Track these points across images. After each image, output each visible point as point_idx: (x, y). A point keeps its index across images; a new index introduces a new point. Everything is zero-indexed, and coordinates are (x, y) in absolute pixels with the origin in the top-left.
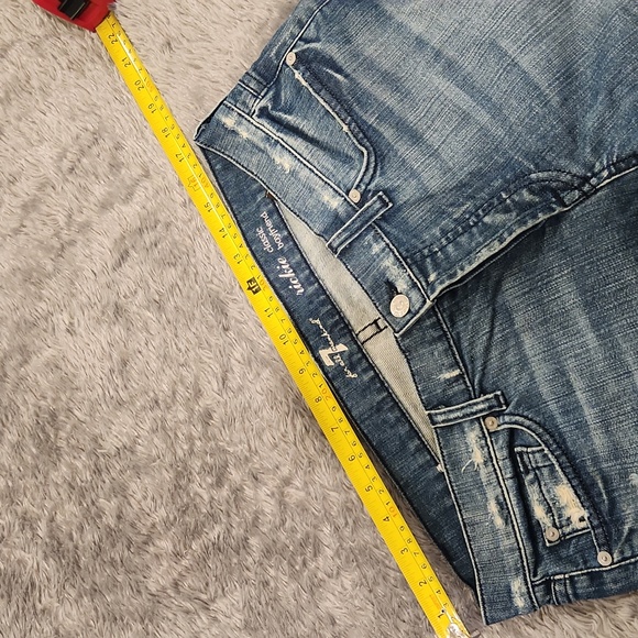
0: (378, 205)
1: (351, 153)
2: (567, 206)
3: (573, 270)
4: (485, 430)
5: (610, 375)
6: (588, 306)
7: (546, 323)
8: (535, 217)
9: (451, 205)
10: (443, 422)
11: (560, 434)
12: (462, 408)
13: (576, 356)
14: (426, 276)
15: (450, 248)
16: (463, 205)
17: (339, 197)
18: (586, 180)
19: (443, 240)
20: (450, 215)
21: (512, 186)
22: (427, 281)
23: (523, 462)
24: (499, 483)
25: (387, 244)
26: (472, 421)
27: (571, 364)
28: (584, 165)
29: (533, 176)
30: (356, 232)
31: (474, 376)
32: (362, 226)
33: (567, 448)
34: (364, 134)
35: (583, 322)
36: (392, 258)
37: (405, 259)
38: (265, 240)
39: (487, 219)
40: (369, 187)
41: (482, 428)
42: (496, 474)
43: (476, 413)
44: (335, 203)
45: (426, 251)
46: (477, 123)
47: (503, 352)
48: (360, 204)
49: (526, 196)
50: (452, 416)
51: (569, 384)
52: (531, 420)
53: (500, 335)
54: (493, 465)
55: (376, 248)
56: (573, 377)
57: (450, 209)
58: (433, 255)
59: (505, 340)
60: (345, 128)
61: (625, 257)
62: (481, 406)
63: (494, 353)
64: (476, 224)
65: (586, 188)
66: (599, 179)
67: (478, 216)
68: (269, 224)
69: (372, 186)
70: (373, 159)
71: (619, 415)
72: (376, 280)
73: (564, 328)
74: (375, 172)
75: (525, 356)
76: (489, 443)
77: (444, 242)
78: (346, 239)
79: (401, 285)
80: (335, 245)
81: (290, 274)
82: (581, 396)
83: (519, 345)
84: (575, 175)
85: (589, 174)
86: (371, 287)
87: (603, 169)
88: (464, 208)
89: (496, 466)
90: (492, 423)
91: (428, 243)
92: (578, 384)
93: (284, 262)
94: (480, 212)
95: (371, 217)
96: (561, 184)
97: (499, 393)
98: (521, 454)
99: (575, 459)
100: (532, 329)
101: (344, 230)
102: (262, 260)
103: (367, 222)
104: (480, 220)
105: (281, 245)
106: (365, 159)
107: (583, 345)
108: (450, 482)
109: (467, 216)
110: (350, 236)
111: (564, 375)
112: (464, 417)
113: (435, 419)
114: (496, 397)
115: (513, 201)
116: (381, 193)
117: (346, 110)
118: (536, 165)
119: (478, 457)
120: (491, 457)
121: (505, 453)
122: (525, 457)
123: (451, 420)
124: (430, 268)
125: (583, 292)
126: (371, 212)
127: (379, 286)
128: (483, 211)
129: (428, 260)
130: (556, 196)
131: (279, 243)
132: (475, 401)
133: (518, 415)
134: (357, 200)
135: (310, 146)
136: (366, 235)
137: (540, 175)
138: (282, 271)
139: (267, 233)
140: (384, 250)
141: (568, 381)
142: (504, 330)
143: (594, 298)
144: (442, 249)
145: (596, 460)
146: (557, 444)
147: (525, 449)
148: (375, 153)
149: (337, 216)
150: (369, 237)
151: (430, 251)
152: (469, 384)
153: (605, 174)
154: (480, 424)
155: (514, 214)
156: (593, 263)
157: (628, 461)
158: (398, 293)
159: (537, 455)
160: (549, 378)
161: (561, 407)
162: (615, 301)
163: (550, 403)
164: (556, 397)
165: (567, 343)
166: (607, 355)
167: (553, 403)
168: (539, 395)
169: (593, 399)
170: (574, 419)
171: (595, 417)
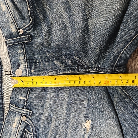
0: (27, 39)
1: (27, 18)
2: (79, 72)
3: (70, 91)
4: (21, 119)
5: (63, 125)
6: (69, 103)
7: (56, 100)
8: (69, 70)
9: (47, 51)
10: (12, 109)
11: (39, 133)
12: (19, 109)
13: (58, 114)
14: (31, 69)
15: (42, 64)
16: (51, 53)
17: (16, 29)
18: (88, 68)
19: (41, 60)
20: (46, 54)
21: (67, 56)
22: (30, 71)
23: (25, 135)
24: (15, 136)
25: (24, 52)
26: (19, 115)
27: (55, 116)
28: (90, 63)
29: (75, 57)
30: (16, 42)
31: (28, 103)
32: (19, 42)
34: (34, 14)
35: (65, 106)
36: (23, 57)
37: (27, 60)
39: (55, 62)
40: (27, 32)
41: (21, 118)
42: (16, 133)
43: (22, 113)
44: (14, 30)
45: (34, 61)
46: (67, 31)
47: (39, 101)
48: (22, 35)
49: (70, 62)
50: (15, 110)
51: (51, 121)
52: (33, 124)
53: (41, 96)
54: (17, 130)
55: (20, 51)
57: (47, 52)
58: (36, 63)
59: (42, 98)
60: (29, 9)
62: (24, 112)
63: (36, 100)
64: (52, 61)
65: (87, 70)
66: (92, 69)
67: (53, 59)
69: (28, 32)
70: (33, 24)
72: (15, 60)
73: (59, 105)
74: (31, 28)
75: (45, 105)
76: (20, 123)
77: (41, 61)
78: (12, 43)
79: (22, 67)
80: (8, 43)
82: (52, 126)
83: (45, 102)
84: (86, 64)
85: (90, 67)
86: (13, 62)
87: (95, 68)
88: (50, 54)
89: (18, 131)
90: (24, 119)
91: (36, 59)
92: (53, 122)
94: (55, 58)
95: (23, 41)
96: (81, 65)
97: (31, 112)
98: (26, 132)
100: (51, 99)
101: (13, 40)
103: (21, 41)
104: (54, 61)
106: (30, 22)
107: (62, 113)
108: (3, 127)
109: (51, 57)
110: (14, 43)
111: (52, 118)
112: (18, 112)
113: (10, 107)
114: (30, 112)
115: (65, 61)
116: (29, 35)
117: (32, 3)
118: (77, 55)
119: (15, 125)
120: (18, 128)
121: (22, 129)
122: (27, 133)
123: (14, 110)
124: (33, 67)
125: (69, 99)
126: (24, 39)
127: (15, 63)
128: (56, 58)
129: (34, 64)
130: (78, 67)
132: (23, 109)
133: (31, 121)
134: (21, 33)
135: (14, 7)
136: (19, 45)
137: (77, 58)
140: (22, 53)
141: (51, 120)
142: (43, 95)
143: (71, 102)
144: (39, 63)
146: (36, 135)
147: (28, 131)
148: (34, 22)
149: (12, 34)
150: (20, 47)
151: (35, 61)
152: (25, 104)
153: (95, 69)
154: (21, 116)
155: (64, 66)
156: (77, 92)
158: (20, 69)
159: (30, 135)
160: (47, 116)
161: (44, 126)
162: (76, 106)
163: (42, 123)
164: (45, 122)
165: (58, 109)
166: (66, 120)
167: (43, 124)
168: (40, 119)
169: (55, 129)
170: (45, 132)
171: (51, 135)
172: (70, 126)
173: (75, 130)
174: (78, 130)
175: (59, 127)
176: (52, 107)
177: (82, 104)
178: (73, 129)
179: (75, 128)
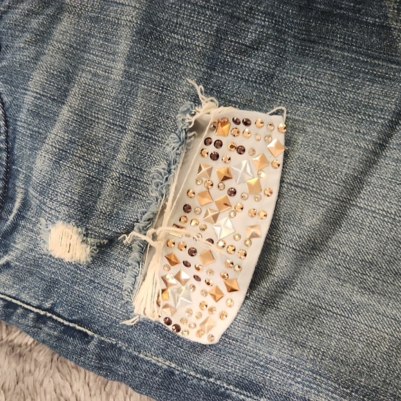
5: (108, 117)
6: (141, 35)
7: (96, 22)
11: (14, 129)
13: (95, 75)
27: (84, 78)
33: (13, 148)
35: (123, 46)
47: (33, 12)
51: (65, 93)
56: (75, 90)
61: (211, 19)
71: (82, 157)
73: (106, 40)
75: (50, 34)
82: (65, 113)
83: (54, 20)
99: (13, 164)
107: (108, 70)
111: (69, 82)
125: (147, 18)
141: (67, 90)
143: (151, 33)
145: (28, 179)
146: (7, 136)
157: (49, 204)
160: (52, 71)
161: (36, 105)
162: (168, 53)
163: (30, 93)
164: (42, 93)
165: (97, 56)
166: (120, 97)
167: (32, 96)
168: (27, 78)
169: (74, 124)
170: (36, 127)
171: (58, 141)
172: (133, 120)
173: (146, 137)
174: (159, 141)
175: (90, 122)
176: (78, 44)
177: (189, 49)
178: (139, 134)
179: (147, 132)
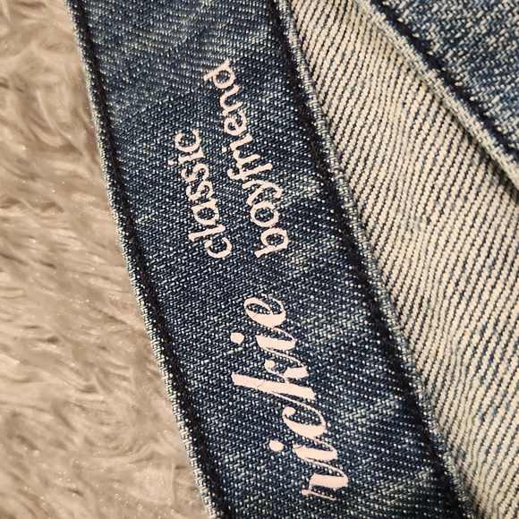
38: (202, 198)
68: (237, 122)
81: (290, 385)
93: (272, 320)
102: (167, 285)
105: (273, 239)
131: (270, 228)
138: (250, 359)
139: (219, 163)
